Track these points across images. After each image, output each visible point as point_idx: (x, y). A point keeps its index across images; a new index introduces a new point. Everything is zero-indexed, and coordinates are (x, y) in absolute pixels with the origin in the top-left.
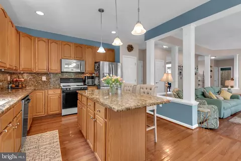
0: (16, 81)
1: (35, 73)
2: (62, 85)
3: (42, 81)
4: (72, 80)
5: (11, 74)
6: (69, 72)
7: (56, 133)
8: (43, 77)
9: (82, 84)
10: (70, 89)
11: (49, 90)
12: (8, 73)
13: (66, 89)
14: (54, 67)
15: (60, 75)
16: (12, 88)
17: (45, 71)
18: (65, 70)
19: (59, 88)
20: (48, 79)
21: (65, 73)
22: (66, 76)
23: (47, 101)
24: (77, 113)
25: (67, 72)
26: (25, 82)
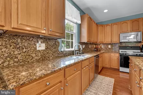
0: (97, 48)
1: (105, 44)
2: (120, 51)
3: (108, 48)
4: (129, 48)
5: (95, 44)
6: (126, 42)
7: (113, 80)
8: (109, 46)
9: (139, 51)
10: (126, 54)
11: (111, 53)
12: (94, 44)
13: (123, 54)
14: (115, 40)
15: (119, 44)
16: (96, 51)
17: (110, 42)
18: (122, 41)
19: (118, 53)
20: (112, 47)
21: (123, 43)
22: (124, 45)
23: (110, 60)
24: (129, 73)
25: (124, 42)
26: (100, 49)
